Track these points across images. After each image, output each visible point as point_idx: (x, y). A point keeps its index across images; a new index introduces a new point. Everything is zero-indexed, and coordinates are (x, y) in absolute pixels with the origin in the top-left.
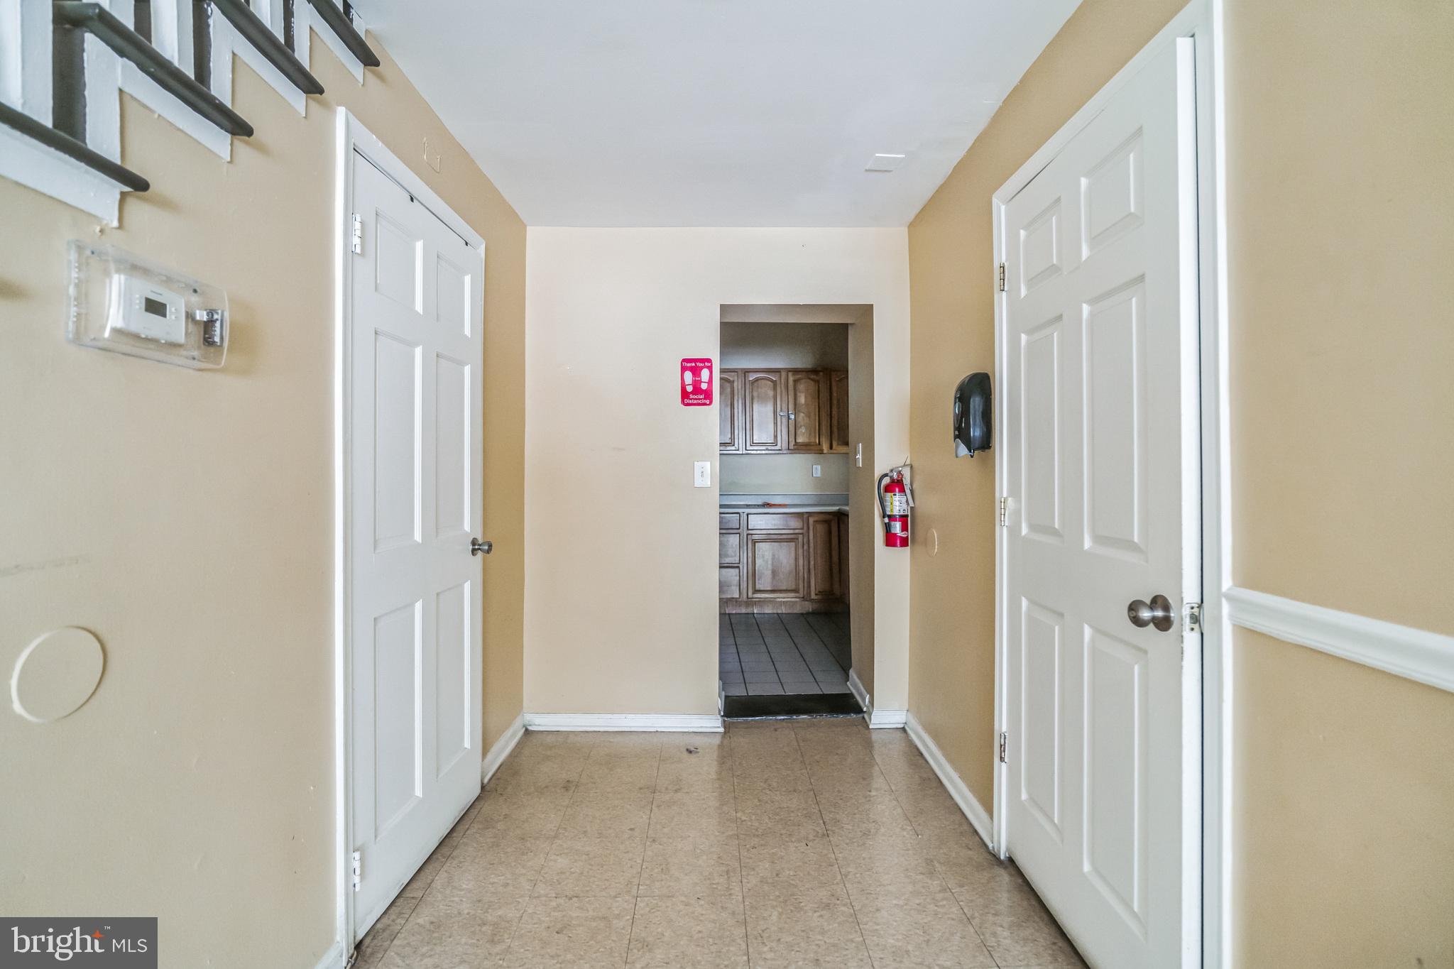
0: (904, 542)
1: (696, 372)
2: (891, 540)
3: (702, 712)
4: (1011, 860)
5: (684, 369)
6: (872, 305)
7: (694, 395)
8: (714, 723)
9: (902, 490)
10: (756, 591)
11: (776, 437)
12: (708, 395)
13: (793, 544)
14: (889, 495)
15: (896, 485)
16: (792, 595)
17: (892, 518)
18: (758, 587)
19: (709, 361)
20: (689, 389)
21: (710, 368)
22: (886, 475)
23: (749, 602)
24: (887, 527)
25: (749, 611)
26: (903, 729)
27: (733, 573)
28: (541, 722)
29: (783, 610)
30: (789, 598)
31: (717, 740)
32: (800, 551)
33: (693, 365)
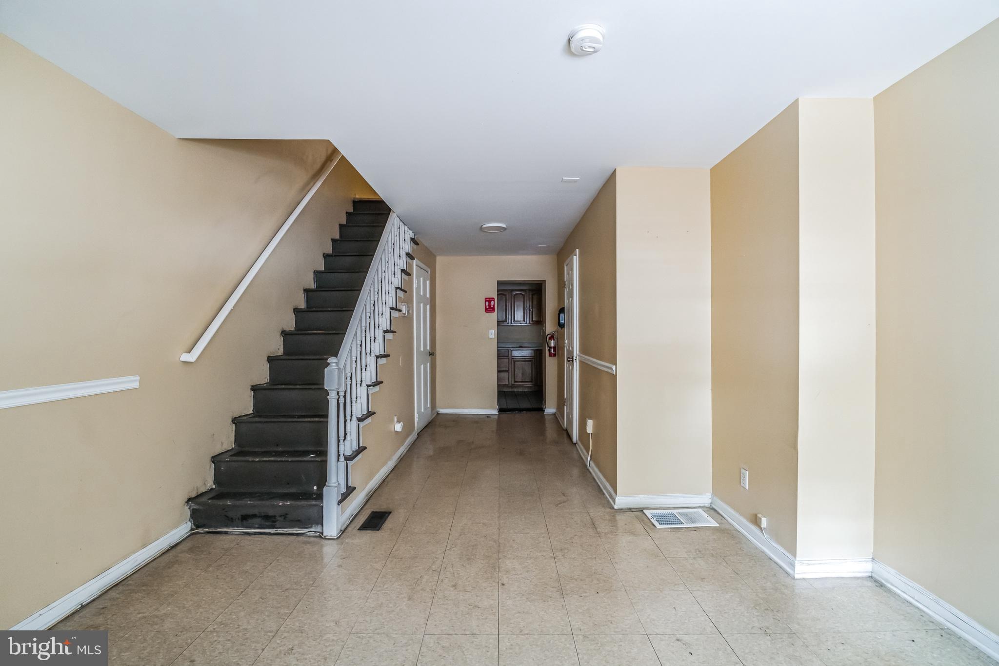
0: (555, 355)
1: (490, 302)
2: (550, 355)
3: (492, 408)
4: (566, 430)
5: (486, 301)
6: (545, 280)
7: (489, 309)
8: (496, 412)
9: (554, 339)
10: (515, 382)
11: (524, 318)
12: (493, 309)
13: (530, 363)
14: (550, 340)
15: (552, 337)
16: (530, 383)
17: (551, 347)
18: (516, 380)
19: (494, 298)
20: (487, 307)
21: (494, 301)
22: (549, 334)
23: (513, 386)
24: (549, 351)
25: (513, 390)
26: (555, 414)
27: (505, 375)
28: (443, 411)
29: (526, 390)
30: (529, 384)
31: (496, 417)
32: (534, 365)
33: (489, 300)
